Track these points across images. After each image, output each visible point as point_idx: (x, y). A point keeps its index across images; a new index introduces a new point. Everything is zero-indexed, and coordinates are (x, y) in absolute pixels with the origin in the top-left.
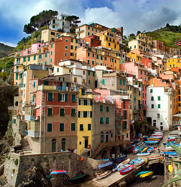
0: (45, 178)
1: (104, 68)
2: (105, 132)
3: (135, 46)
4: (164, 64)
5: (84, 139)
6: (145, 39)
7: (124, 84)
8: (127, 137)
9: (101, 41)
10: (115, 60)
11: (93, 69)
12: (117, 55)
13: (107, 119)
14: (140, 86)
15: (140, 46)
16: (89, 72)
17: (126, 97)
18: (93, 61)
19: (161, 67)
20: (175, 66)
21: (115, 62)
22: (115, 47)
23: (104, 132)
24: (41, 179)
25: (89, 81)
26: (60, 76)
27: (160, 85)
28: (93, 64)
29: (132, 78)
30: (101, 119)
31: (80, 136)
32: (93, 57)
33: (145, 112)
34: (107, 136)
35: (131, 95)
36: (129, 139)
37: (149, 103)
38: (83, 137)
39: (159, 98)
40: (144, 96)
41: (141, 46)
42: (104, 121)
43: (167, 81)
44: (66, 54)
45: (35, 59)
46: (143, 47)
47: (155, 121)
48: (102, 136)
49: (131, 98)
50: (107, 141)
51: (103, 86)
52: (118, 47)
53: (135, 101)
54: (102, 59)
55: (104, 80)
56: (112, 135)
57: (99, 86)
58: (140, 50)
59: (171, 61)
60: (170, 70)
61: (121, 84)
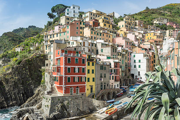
0: (67, 110)
1: (102, 41)
2: (103, 83)
3: (123, 25)
4: (143, 37)
6: (130, 20)
7: (116, 52)
9: (100, 23)
10: (110, 36)
11: (95, 42)
12: (111, 32)
13: (105, 74)
14: (126, 53)
15: (126, 25)
16: (92, 44)
17: (117, 61)
18: (95, 37)
19: (141, 40)
20: (152, 38)
21: (110, 37)
22: (109, 27)
24: (64, 111)
25: (93, 50)
26: (75, 47)
27: (140, 52)
28: (95, 39)
29: (121, 48)
30: (101, 74)
31: (87, 85)
32: (95, 34)
33: (129, 70)
34: (105, 85)
36: (119, 87)
37: (133, 64)
38: (90, 86)
39: (140, 61)
40: (129, 59)
42: (103, 76)
43: (146, 49)
44: (77, 32)
45: (57, 36)
46: (129, 26)
47: (136, 76)
48: (102, 86)
49: (120, 60)
50: (105, 89)
51: (102, 53)
52: (111, 26)
53: (123, 63)
54: (100, 35)
55: (102, 49)
56: (108, 85)
57: (99, 53)
58: (126, 27)
59: (149, 35)
60: (148, 41)
61: (113, 52)
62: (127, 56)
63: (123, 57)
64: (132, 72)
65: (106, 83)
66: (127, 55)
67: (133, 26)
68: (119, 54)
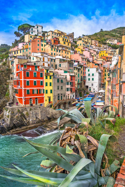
0: (26, 120)
1: (61, 57)
2: (60, 94)
3: (81, 44)
4: (97, 55)
5: (48, 98)
6: (87, 39)
7: (72, 67)
9: (60, 41)
11: (54, 58)
12: (69, 50)
13: (62, 87)
16: (52, 59)
17: (73, 74)
19: (95, 56)
20: (104, 55)
21: (68, 54)
22: (68, 45)
24: (23, 120)
25: (52, 65)
26: (35, 62)
27: (94, 67)
28: (55, 55)
29: (77, 63)
30: (58, 87)
31: (46, 96)
32: (55, 51)
33: (84, 83)
34: (62, 96)
37: (87, 77)
38: (48, 97)
39: (93, 75)
41: (84, 44)
42: (60, 88)
43: (98, 65)
45: (21, 52)
46: (86, 44)
47: (90, 88)
48: (59, 97)
49: (76, 74)
50: (62, 99)
51: (60, 68)
52: (70, 45)
53: (79, 77)
54: (60, 52)
55: (60, 64)
56: (64, 95)
57: (57, 68)
58: (83, 46)
59: (102, 52)
60: (101, 58)
61: (70, 66)
62: (82, 71)
63: (79, 71)
64: (87, 84)
65: (63, 94)
66: (82, 69)
67: (89, 45)
68: (75, 69)
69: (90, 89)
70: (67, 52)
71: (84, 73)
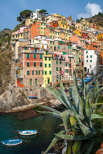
0: (26, 99)
1: (60, 40)
3: (79, 27)
4: (95, 37)
5: (47, 79)
6: (85, 22)
7: (71, 48)
8: (72, 78)
9: (58, 24)
11: (53, 40)
12: (68, 32)
13: (61, 68)
16: (51, 42)
17: (71, 56)
18: (54, 36)
19: (93, 39)
20: (102, 38)
21: (67, 36)
22: (67, 28)
23: (59, 75)
25: (51, 47)
26: (35, 45)
27: (92, 49)
28: (54, 37)
29: (75, 45)
30: (57, 68)
31: (45, 77)
32: (54, 33)
33: (83, 64)
34: (60, 78)
35: (75, 55)
37: (85, 59)
39: (91, 57)
41: (82, 26)
42: (59, 69)
43: (96, 47)
44: (38, 32)
46: (84, 27)
47: (88, 69)
48: (57, 78)
51: (59, 50)
52: (68, 27)
54: (58, 34)
55: (59, 46)
56: (63, 77)
57: (56, 50)
58: (81, 29)
59: (100, 35)
60: (99, 40)
61: (69, 48)
62: (81, 52)
63: (77, 53)
64: (85, 66)
67: (87, 28)
68: (74, 50)
69: (88, 71)
70: (66, 34)
71: (83, 55)
